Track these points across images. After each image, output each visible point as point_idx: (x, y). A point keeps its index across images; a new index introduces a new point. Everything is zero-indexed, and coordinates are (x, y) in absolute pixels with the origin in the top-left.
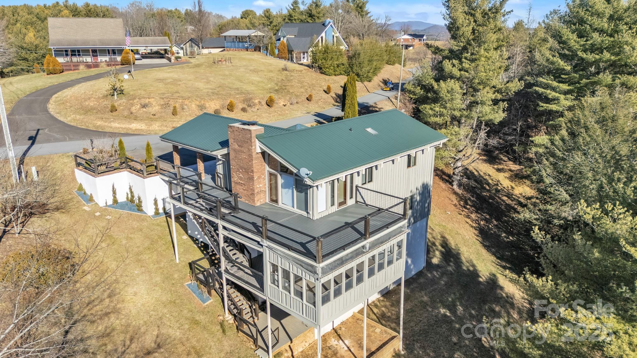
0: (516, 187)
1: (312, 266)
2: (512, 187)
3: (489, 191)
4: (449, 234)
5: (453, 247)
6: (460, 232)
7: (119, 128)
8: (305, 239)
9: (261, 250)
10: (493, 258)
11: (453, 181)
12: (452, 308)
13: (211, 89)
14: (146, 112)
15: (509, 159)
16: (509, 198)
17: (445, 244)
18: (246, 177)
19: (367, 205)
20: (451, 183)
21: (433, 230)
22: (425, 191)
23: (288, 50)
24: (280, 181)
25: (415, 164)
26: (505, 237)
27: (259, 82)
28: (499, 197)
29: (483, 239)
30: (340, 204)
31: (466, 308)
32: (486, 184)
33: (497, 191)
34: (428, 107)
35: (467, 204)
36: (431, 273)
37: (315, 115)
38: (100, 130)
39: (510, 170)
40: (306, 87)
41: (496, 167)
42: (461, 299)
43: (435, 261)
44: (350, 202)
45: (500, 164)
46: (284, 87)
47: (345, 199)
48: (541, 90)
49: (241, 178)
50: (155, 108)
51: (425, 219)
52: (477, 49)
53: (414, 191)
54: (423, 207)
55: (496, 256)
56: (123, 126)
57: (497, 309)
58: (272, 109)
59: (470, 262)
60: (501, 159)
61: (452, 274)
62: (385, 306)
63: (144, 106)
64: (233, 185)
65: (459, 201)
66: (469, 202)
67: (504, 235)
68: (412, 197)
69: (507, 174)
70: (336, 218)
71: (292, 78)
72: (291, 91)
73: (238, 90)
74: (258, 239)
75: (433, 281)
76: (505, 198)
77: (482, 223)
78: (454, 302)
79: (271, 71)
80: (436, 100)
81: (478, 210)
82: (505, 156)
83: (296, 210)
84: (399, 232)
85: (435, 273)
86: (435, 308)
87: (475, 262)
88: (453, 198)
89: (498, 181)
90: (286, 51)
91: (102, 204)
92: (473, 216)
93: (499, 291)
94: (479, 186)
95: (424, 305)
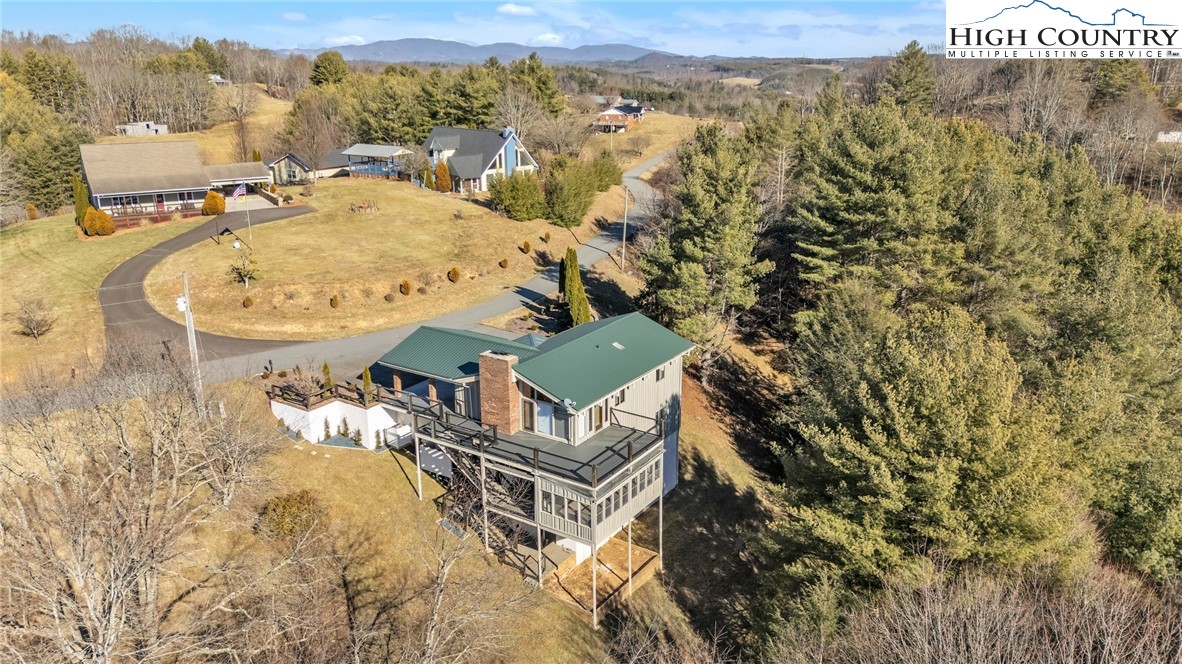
0: (779, 376)
1: (587, 491)
2: (774, 376)
3: (745, 383)
4: (701, 445)
5: (706, 459)
6: (713, 441)
7: (268, 332)
8: (575, 466)
9: (532, 480)
10: (751, 469)
11: (701, 377)
12: (709, 526)
13: (373, 263)
14: (296, 306)
15: (770, 334)
16: (770, 391)
17: (697, 457)
18: (500, 406)
19: (621, 426)
20: (699, 379)
21: (683, 441)
22: (675, 403)
23: (451, 176)
24: (536, 409)
25: (663, 377)
26: (764, 442)
27: (430, 243)
28: (758, 392)
29: (739, 447)
30: (598, 428)
31: (722, 525)
32: (742, 374)
33: (756, 382)
34: (668, 292)
35: (720, 405)
36: (684, 491)
37: (518, 292)
38: (245, 337)
39: (772, 352)
40: (494, 246)
41: (754, 348)
42: (717, 517)
43: (688, 477)
44: (606, 425)
45: (759, 343)
46: (465, 249)
47: (601, 422)
48: (799, 257)
49: (493, 408)
50: (307, 299)
51: (675, 433)
52: (721, 228)
53: (664, 404)
54: (673, 420)
55: (754, 466)
56: (274, 329)
57: (755, 524)
58: (457, 286)
59: (725, 475)
60: (761, 336)
61: (706, 490)
62: (641, 529)
63: (291, 297)
64: (482, 414)
65: (710, 402)
66: (721, 402)
67: (763, 440)
68: (662, 411)
69: (768, 358)
70: (595, 443)
71: (472, 231)
72: (476, 254)
73: (407, 261)
74: (529, 470)
75: (687, 500)
76: (765, 392)
77: (738, 427)
78: (710, 520)
79: (440, 222)
80: (676, 284)
81: (733, 411)
82: (766, 331)
83: (554, 437)
84: (657, 452)
85: (688, 490)
86: (691, 526)
87: (731, 475)
88: (703, 397)
89: (757, 368)
90: (448, 178)
91: (314, 441)
92: (727, 419)
93: (757, 505)
94: (733, 377)
95: (680, 525)
